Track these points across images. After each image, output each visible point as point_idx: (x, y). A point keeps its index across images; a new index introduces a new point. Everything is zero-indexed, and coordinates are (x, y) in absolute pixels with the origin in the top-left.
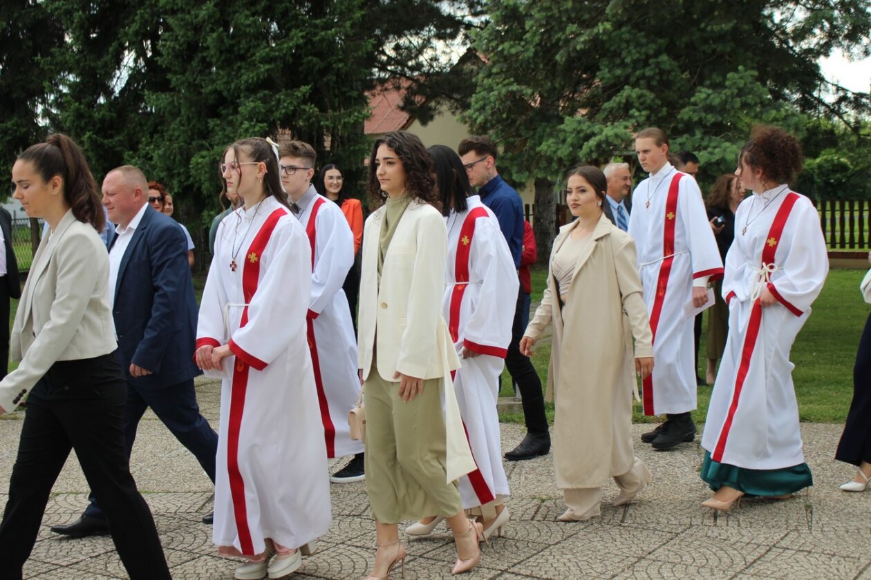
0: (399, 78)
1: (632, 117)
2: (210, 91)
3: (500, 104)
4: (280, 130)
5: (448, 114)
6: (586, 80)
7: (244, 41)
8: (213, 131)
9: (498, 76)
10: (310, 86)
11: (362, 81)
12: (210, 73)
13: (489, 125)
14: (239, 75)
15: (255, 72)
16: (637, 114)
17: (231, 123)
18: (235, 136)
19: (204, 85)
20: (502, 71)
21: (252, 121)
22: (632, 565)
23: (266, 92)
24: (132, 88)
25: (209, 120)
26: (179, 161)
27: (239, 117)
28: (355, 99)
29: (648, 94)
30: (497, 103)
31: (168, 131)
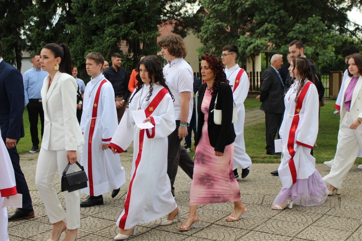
0: (172, 19)
1: (268, 36)
2: (93, 24)
3: (213, 30)
4: (122, 41)
5: (192, 34)
6: (249, 20)
7: (107, 4)
8: (94, 41)
9: (213, 19)
10: (134, 22)
11: (156, 20)
12: (93, 17)
13: (209, 39)
14: (105, 17)
15: (112, 17)
16: (270, 34)
17: (101, 38)
18: (103, 43)
19: (90, 22)
20: (214, 17)
21: (110, 37)
22: (265, 221)
23: (116, 25)
24: (60, 23)
25: (92, 37)
26: (80, 53)
27: (105, 35)
28: (153, 28)
29: (275, 26)
30: (212, 30)
31: (75, 41)
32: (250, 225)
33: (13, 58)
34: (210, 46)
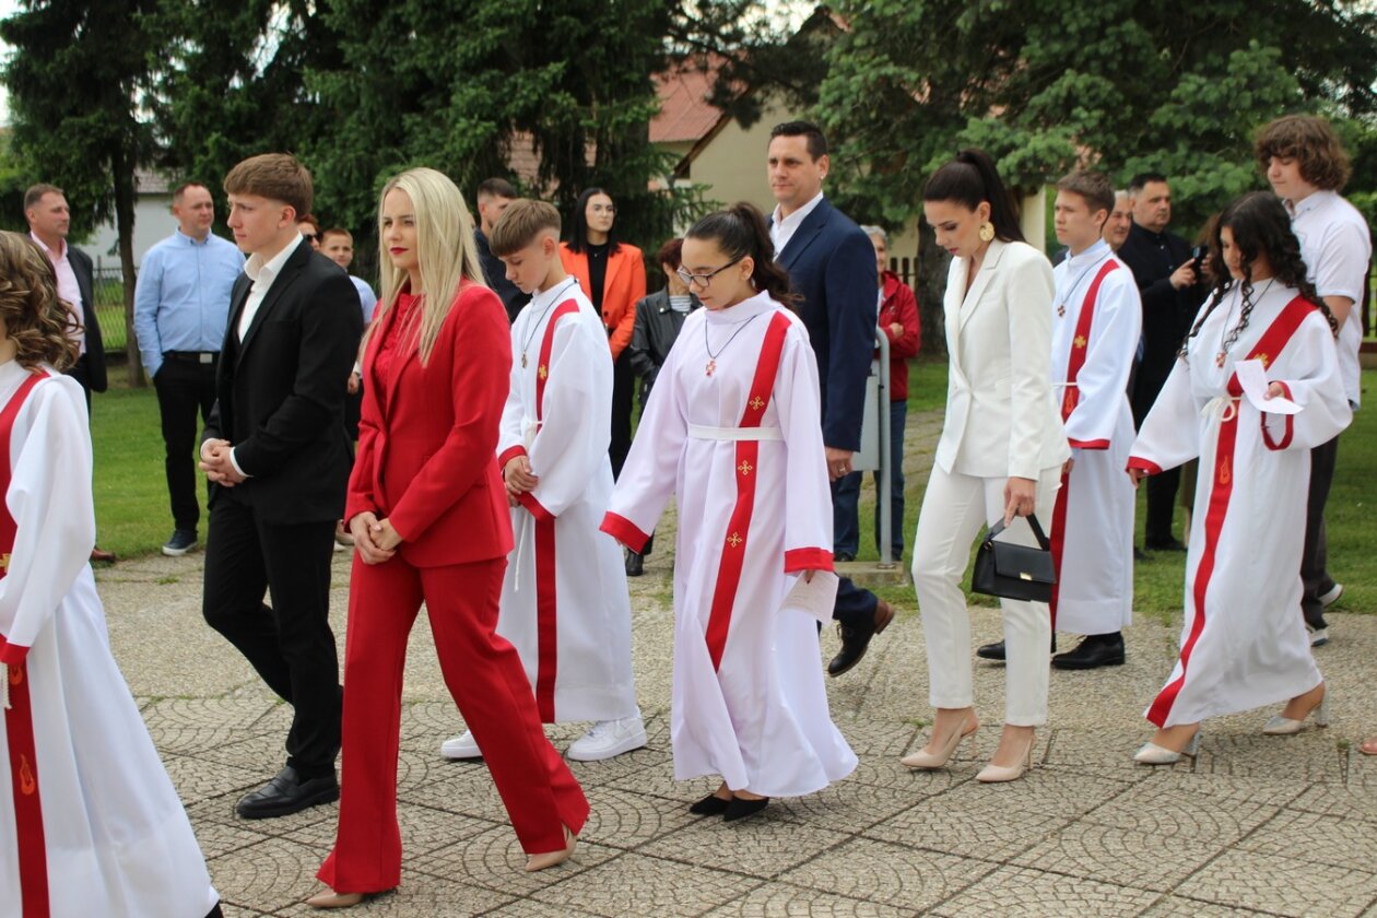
0: (707, 54)
1: (1076, 119)
2: (407, 70)
3: (867, 96)
4: (516, 134)
5: (783, 111)
6: (1002, 60)
8: (410, 132)
9: (865, 51)
10: (563, 64)
11: (645, 55)
12: (407, 41)
13: (847, 129)
14: (452, 44)
15: (479, 41)
16: (1084, 115)
17: (438, 121)
18: (445, 142)
19: (396, 59)
20: (869, 45)
21: (472, 117)
22: (1059, 830)
23: (495, 72)
24: (284, 64)
25: (405, 116)
26: (357, 179)
27: (451, 111)
28: (635, 85)
29: (1103, 83)
30: (862, 95)
31: (340, 132)
32: (1000, 843)
33: (105, 195)
34: (853, 156)
